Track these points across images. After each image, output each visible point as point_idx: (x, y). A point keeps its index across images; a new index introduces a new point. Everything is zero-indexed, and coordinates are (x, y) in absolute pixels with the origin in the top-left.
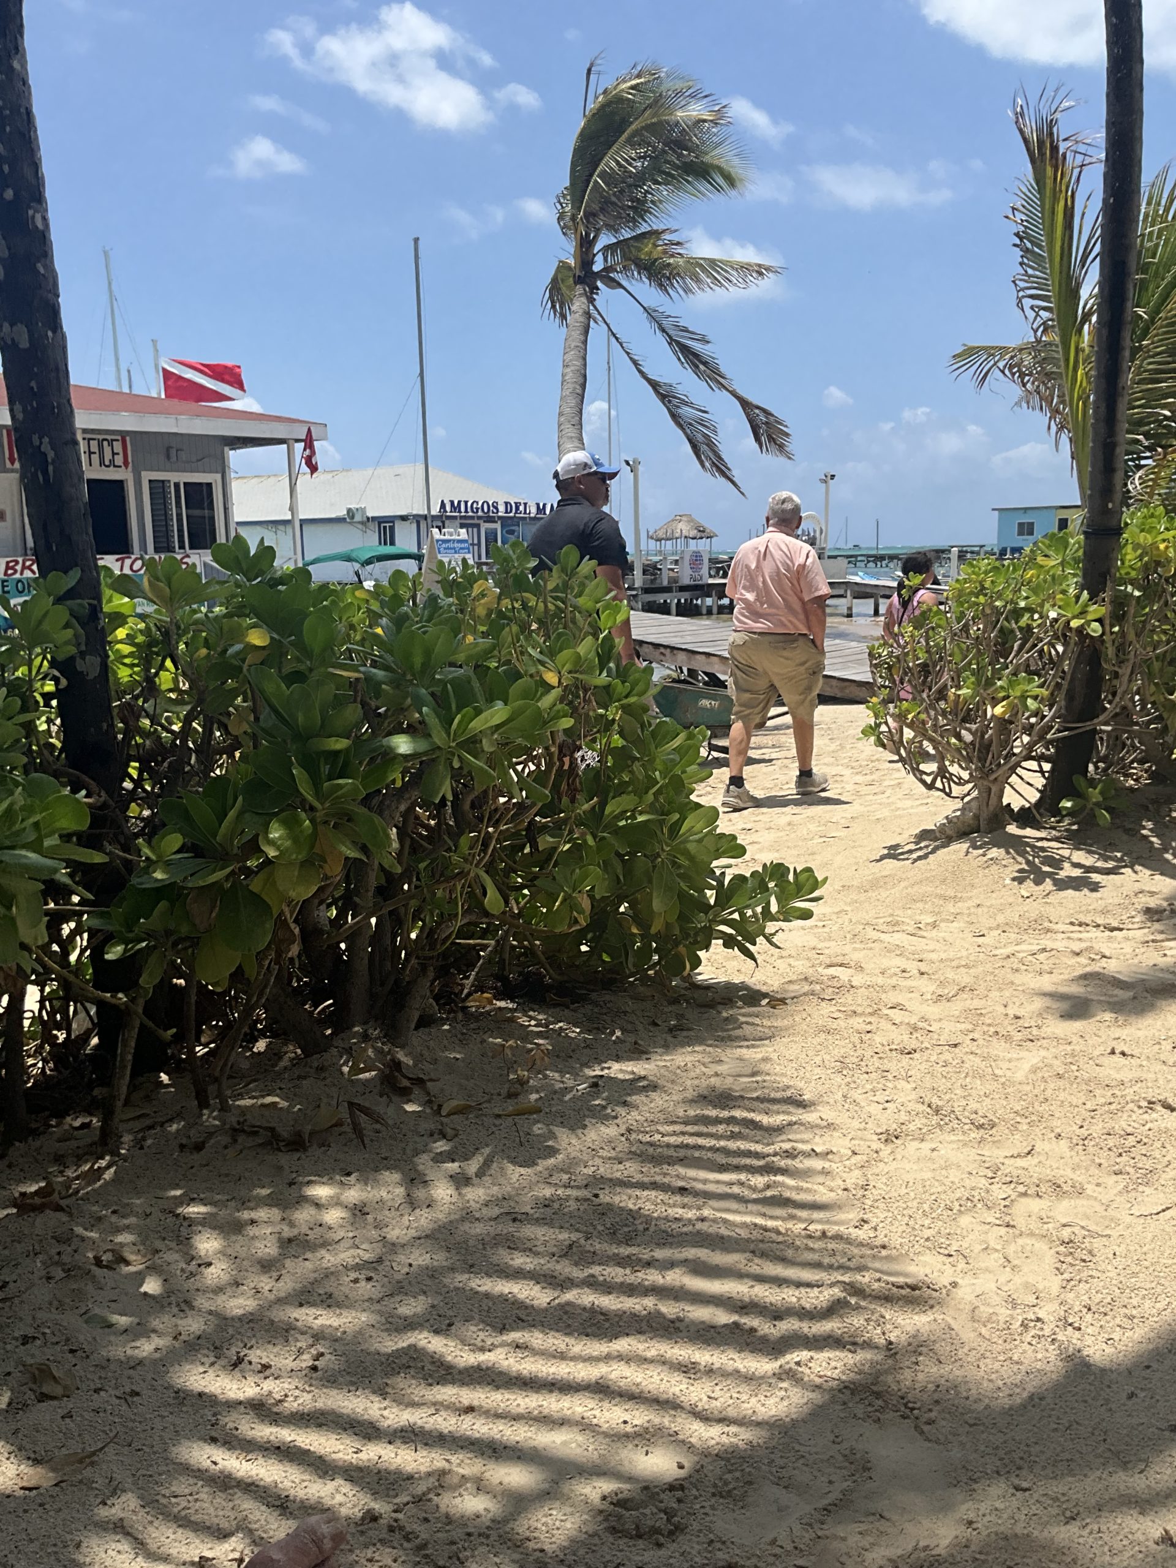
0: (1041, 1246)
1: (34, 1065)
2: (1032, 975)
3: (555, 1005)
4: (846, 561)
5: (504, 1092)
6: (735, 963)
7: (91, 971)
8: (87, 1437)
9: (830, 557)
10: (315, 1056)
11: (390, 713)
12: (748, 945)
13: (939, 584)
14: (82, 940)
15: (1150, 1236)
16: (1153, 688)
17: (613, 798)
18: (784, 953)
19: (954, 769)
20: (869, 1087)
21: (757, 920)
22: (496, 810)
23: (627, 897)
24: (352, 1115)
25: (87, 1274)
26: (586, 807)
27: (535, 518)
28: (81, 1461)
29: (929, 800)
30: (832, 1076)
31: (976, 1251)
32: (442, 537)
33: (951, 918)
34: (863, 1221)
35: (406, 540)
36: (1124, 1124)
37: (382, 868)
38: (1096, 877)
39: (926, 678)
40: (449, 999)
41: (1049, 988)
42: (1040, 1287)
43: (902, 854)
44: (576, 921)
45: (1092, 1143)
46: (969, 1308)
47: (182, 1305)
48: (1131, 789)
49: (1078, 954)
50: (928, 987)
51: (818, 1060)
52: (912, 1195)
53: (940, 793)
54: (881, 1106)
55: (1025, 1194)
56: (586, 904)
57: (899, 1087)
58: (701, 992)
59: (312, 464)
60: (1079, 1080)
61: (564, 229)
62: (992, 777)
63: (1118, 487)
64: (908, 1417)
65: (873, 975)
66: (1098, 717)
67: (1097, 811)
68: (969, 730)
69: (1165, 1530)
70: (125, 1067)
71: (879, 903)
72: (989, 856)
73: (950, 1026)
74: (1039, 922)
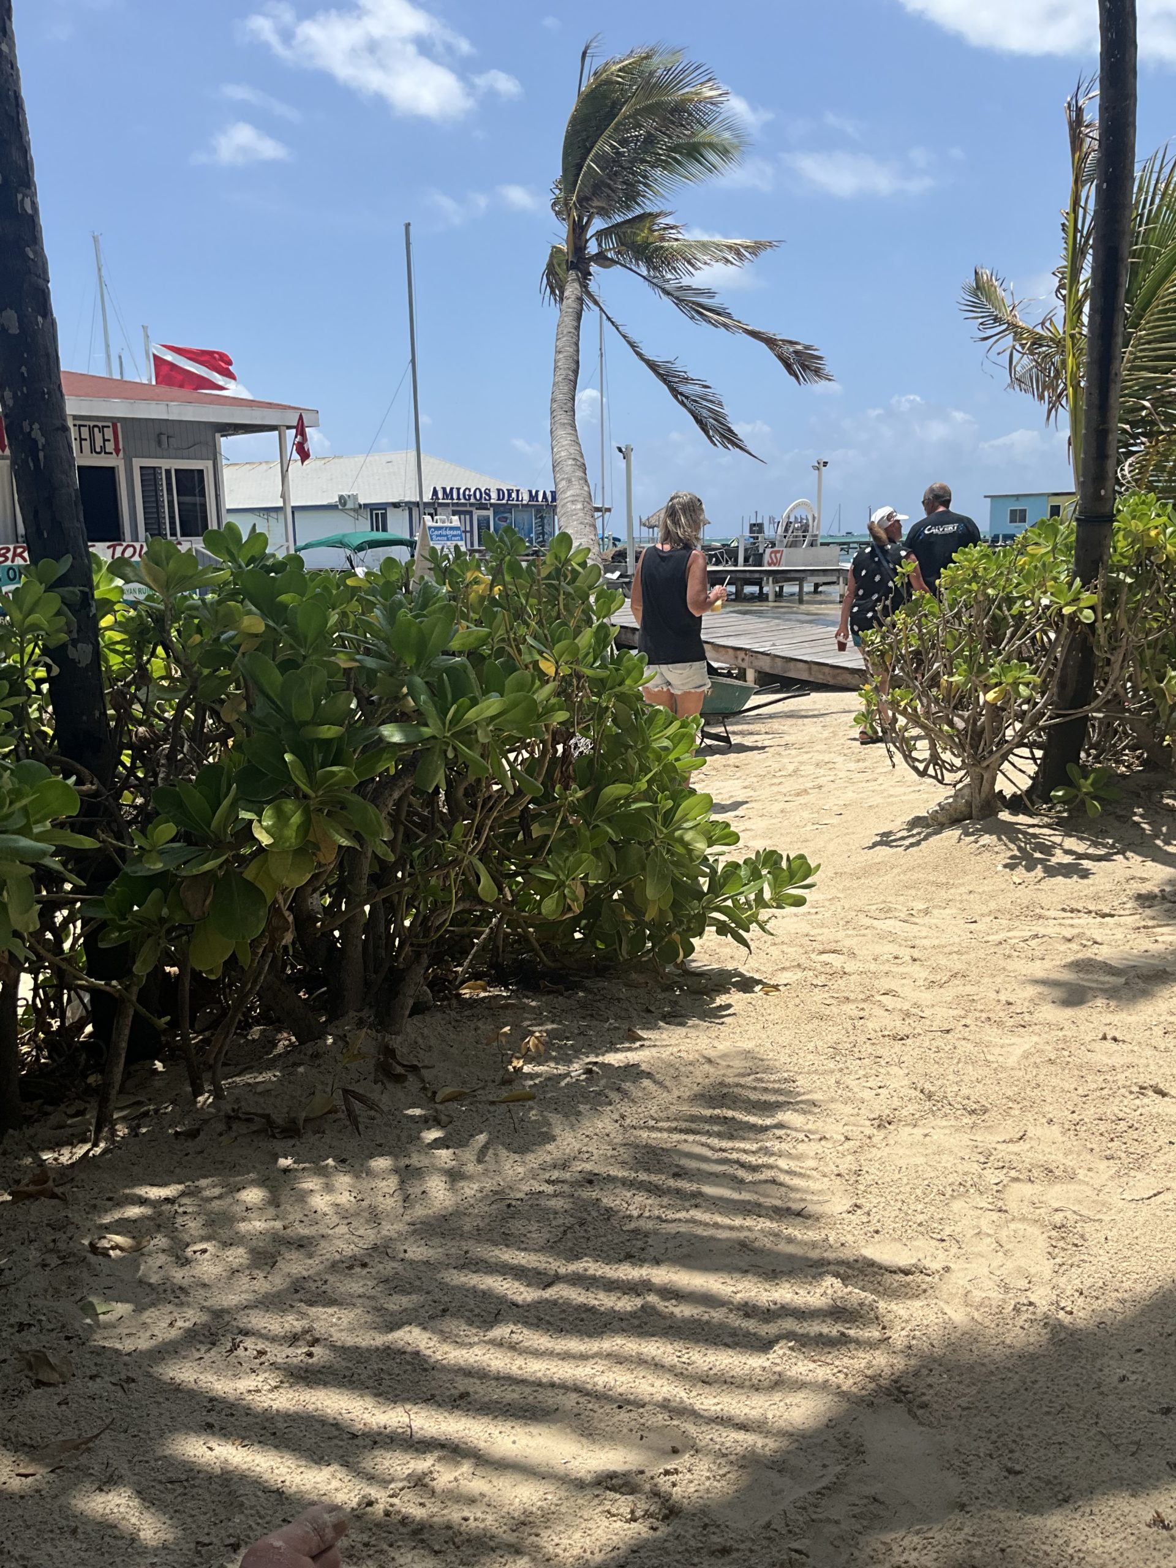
0: (1034, 1231)
1: (29, 1053)
2: (1023, 961)
3: (549, 993)
4: (838, 548)
5: (498, 1079)
6: (728, 950)
7: (84, 959)
8: (83, 1423)
9: (822, 544)
10: (309, 1044)
11: (383, 701)
12: (741, 931)
14: (75, 928)
15: (1141, 1220)
16: (1145, 675)
17: (607, 785)
18: (777, 940)
19: (947, 756)
20: (861, 1072)
21: (750, 908)
22: (490, 797)
23: (620, 884)
24: (346, 1100)
25: (82, 1261)
26: (580, 794)
27: (527, 505)
28: (77, 1448)
29: (921, 787)
30: (825, 1062)
31: (968, 1236)
32: (435, 524)
33: (944, 905)
34: (856, 1206)
35: (398, 526)
36: (1115, 1109)
37: (376, 856)
38: (1086, 864)
39: (919, 666)
40: (443, 987)
41: (1040, 974)
42: (1033, 1271)
43: (895, 840)
44: (570, 909)
45: (1084, 1128)
46: (961, 1291)
47: (178, 1292)
48: (1122, 775)
49: (1070, 940)
50: (920, 973)
51: (811, 1046)
52: (905, 1180)
53: (932, 780)
54: (874, 1092)
55: (1016, 1180)
56: (580, 891)
57: (892, 1072)
58: (694, 978)
59: (304, 455)
60: (1071, 1066)
61: (557, 213)
62: (985, 764)
63: (1111, 475)
64: (901, 1401)
65: (866, 961)
66: (1089, 704)
67: (1088, 800)
68: (961, 717)
69: (1157, 1512)
70: (120, 1055)
71: (871, 890)
72: (981, 843)
73: (942, 1012)
74: (1031, 908)
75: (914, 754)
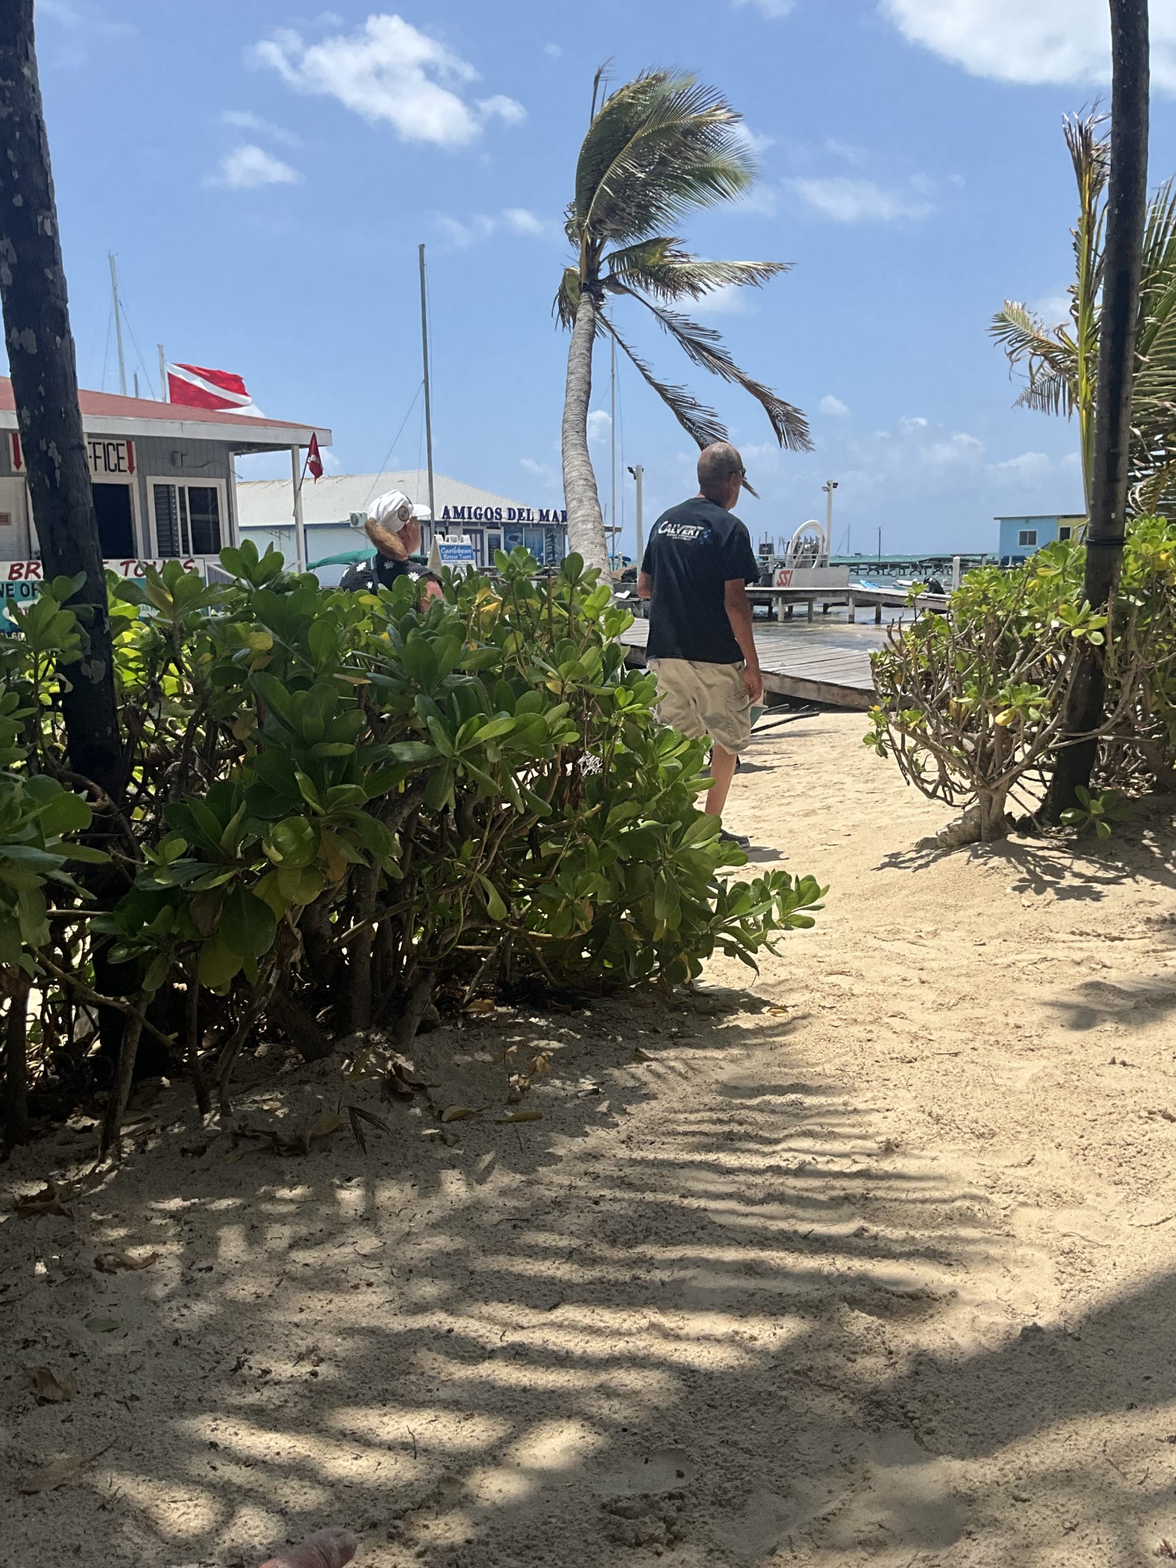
0: (1041, 1256)
1: (36, 1068)
2: (1032, 984)
3: (557, 1012)
4: (848, 569)
5: (505, 1098)
6: (735, 970)
7: (93, 974)
8: (87, 1441)
9: (832, 565)
10: (316, 1061)
11: (394, 720)
12: (749, 953)
14: (84, 943)
15: (1149, 1246)
16: (1155, 698)
17: (616, 805)
18: (785, 961)
19: (956, 778)
20: (869, 1095)
21: (759, 928)
22: (498, 816)
23: (628, 904)
24: (354, 1122)
25: (89, 1278)
26: (588, 813)
27: (538, 525)
28: (80, 1466)
29: (930, 809)
30: (832, 1084)
31: (976, 1261)
32: (446, 543)
33: (952, 927)
34: (864, 1230)
36: (1124, 1134)
37: (384, 874)
38: (1098, 887)
39: (928, 686)
40: (450, 1006)
41: (1050, 997)
42: (1040, 1296)
43: (903, 862)
44: (578, 928)
45: (1092, 1153)
46: (968, 1317)
47: (183, 1309)
48: (1132, 799)
49: (1079, 964)
50: (929, 996)
51: (818, 1068)
53: (940, 802)
54: (882, 1115)
55: (1024, 1204)
56: (589, 913)
57: (900, 1095)
58: (702, 999)
59: (317, 469)
60: (1079, 1090)
61: (571, 237)
62: (994, 786)
63: (1121, 497)
64: (907, 1427)
65: (873, 983)
66: (1099, 727)
67: (1097, 822)
68: (970, 739)
69: (1165, 1542)
70: (127, 1071)
71: (879, 912)
72: (990, 865)
73: (950, 1035)
74: (1040, 931)
75: (923, 775)
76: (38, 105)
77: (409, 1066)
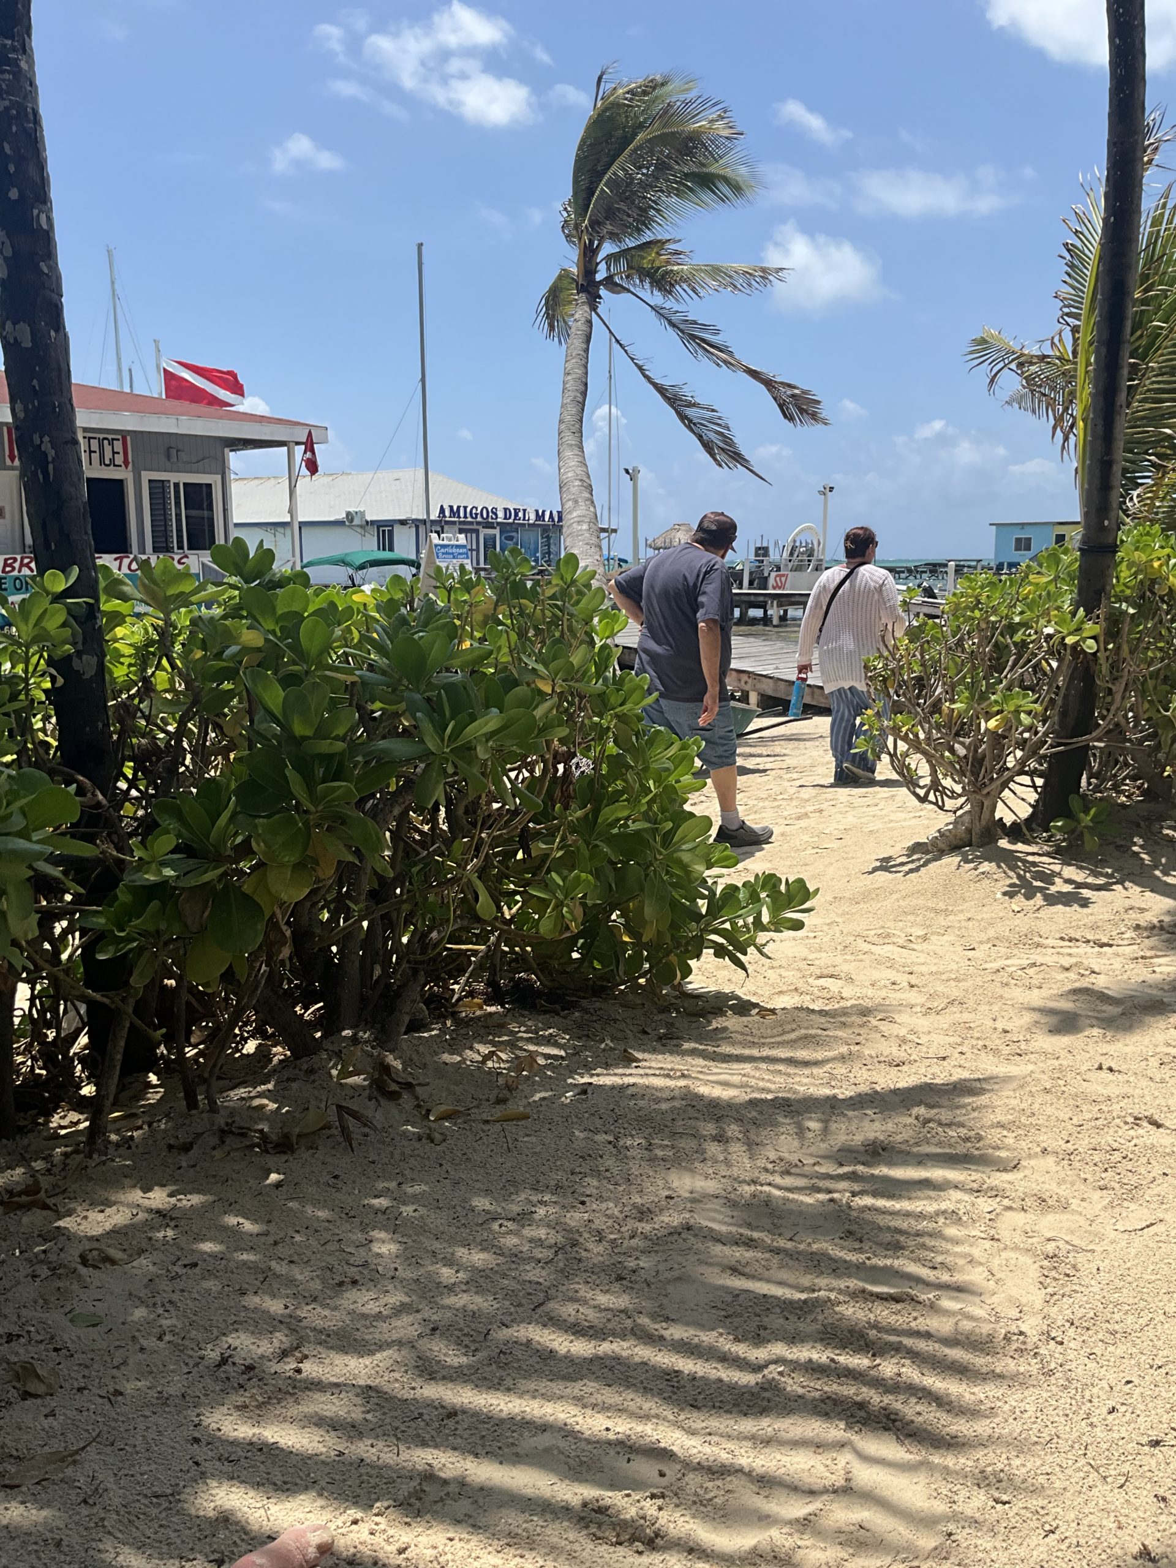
0: (1026, 1260)
1: (24, 1063)
2: (1020, 990)
3: (545, 1012)
5: (493, 1098)
6: (726, 973)
7: (82, 970)
8: (69, 1436)
10: (304, 1059)
12: (739, 955)
13: (934, 597)
14: (74, 939)
15: (1133, 1252)
16: (1146, 706)
17: (607, 806)
18: (775, 964)
19: (947, 782)
21: (749, 931)
22: (489, 816)
23: (619, 904)
24: (341, 1119)
25: (73, 1273)
26: (579, 813)
27: (533, 525)
28: (62, 1460)
29: (922, 813)
30: (820, 1087)
31: (960, 1264)
32: (441, 542)
33: (942, 931)
34: (848, 1232)
35: (404, 545)
36: (1110, 1140)
37: (375, 873)
38: (1086, 893)
39: (920, 691)
40: (439, 1005)
41: (1038, 1002)
42: (1024, 1301)
43: (894, 866)
44: (568, 928)
45: (1078, 1158)
46: (952, 1320)
47: (167, 1305)
48: (1123, 805)
49: (1067, 969)
50: (918, 1000)
51: (806, 1070)
53: (932, 806)
54: (869, 1118)
55: (1010, 1208)
56: (578, 911)
58: (691, 1001)
59: (312, 467)
60: (1066, 1095)
61: (568, 237)
62: (985, 792)
63: (1118, 504)
64: (889, 1429)
65: (863, 986)
66: (1091, 733)
68: (962, 744)
69: (1143, 1545)
70: (115, 1066)
71: (871, 915)
72: (981, 870)
73: (939, 1039)
74: (1029, 936)
75: (915, 780)
76: (35, 100)
77: (398, 1065)
